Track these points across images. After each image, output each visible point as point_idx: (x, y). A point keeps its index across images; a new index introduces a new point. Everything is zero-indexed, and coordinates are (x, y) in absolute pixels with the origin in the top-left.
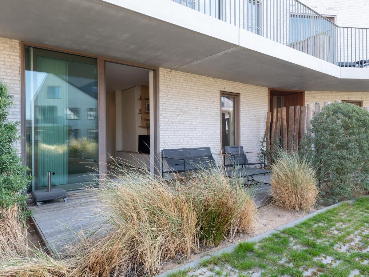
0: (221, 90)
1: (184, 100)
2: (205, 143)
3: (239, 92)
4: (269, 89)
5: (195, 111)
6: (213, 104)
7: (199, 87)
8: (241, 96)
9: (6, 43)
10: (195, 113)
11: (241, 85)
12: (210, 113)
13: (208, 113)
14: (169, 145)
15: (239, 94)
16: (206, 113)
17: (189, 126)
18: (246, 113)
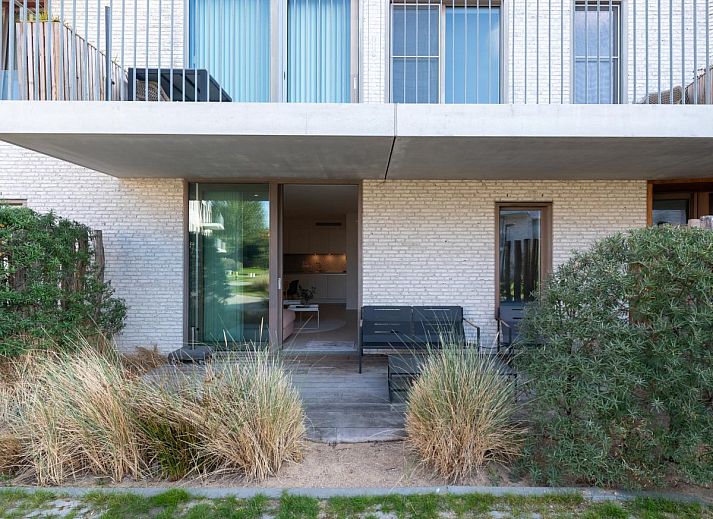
0: (497, 199)
1: (411, 225)
2: (457, 297)
3: (549, 200)
4: (649, 182)
5: (434, 243)
6: (477, 227)
7: (442, 202)
8: (554, 207)
9: (171, 184)
10: (435, 246)
11: (556, 185)
12: (471, 244)
13: (465, 244)
14: (380, 299)
15: (551, 203)
16: (461, 244)
17: (422, 269)
18: (571, 239)
